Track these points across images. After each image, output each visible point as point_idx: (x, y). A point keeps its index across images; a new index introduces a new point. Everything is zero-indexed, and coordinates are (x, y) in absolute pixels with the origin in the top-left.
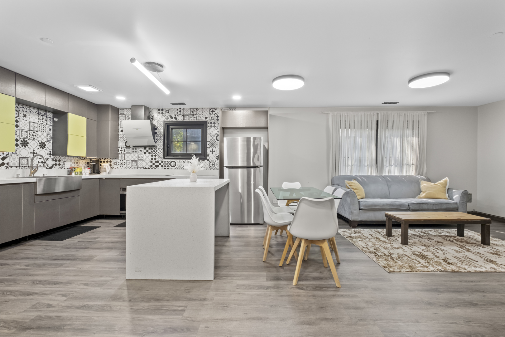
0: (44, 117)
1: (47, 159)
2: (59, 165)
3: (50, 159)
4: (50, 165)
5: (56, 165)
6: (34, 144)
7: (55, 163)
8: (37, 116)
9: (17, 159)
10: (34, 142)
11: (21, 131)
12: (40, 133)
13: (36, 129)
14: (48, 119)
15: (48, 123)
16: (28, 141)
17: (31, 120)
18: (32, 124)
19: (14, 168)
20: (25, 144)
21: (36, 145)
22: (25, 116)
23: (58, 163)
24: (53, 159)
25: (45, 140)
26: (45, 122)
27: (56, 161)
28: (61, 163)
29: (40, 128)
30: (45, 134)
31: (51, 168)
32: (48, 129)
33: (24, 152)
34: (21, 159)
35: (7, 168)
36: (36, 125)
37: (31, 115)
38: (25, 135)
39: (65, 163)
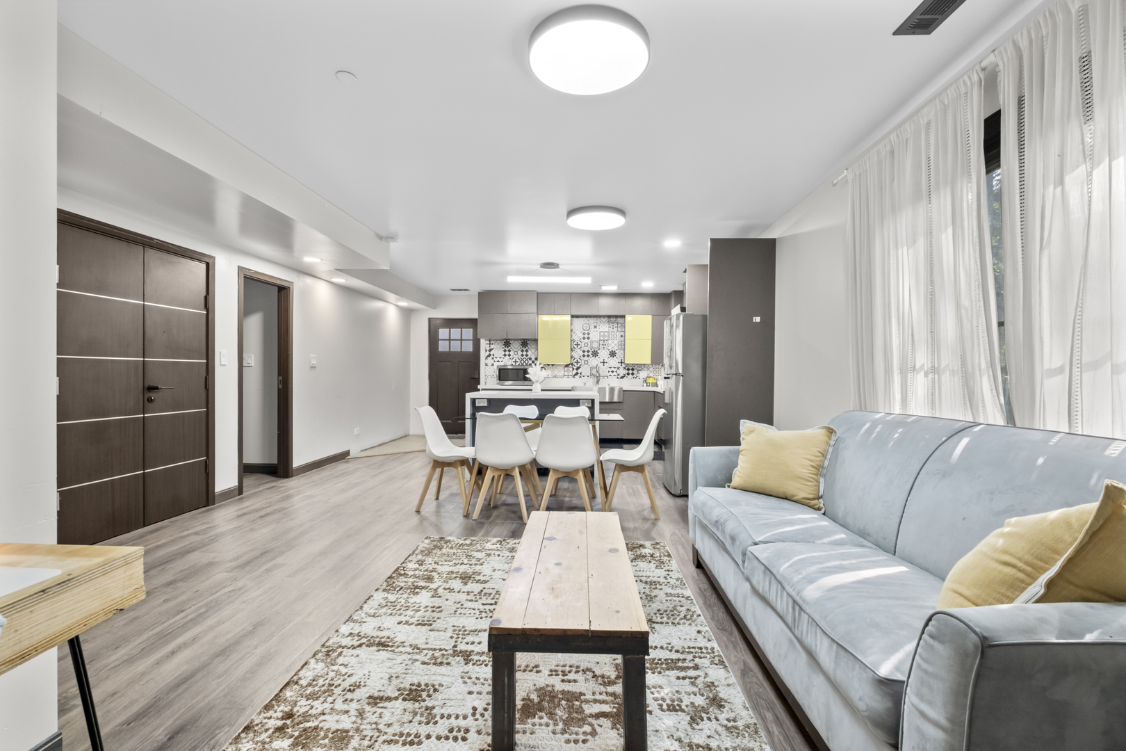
0: (614, 324)
1: (618, 368)
2: (633, 374)
3: (622, 368)
4: (622, 375)
5: (628, 374)
6: (604, 354)
7: (627, 372)
8: (607, 325)
9: (589, 369)
10: (604, 351)
11: (592, 342)
12: (610, 342)
13: (606, 338)
14: (619, 325)
15: (619, 329)
16: (598, 351)
17: (602, 330)
18: (602, 334)
19: (586, 377)
20: (595, 354)
21: (606, 354)
22: (595, 327)
23: (630, 372)
24: (625, 368)
25: (616, 348)
26: (615, 329)
27: (628, 369)
28: (635, 372)
29: (611, 336)
30: (616, 342)
31: (622, 377)
32: (619, 336)
33: (594, 361)
34: (592, 369)
35: (580, 377)
36: (606, 334)
37: (601, 325)
38: (595, 345)
39: (640, 372)
